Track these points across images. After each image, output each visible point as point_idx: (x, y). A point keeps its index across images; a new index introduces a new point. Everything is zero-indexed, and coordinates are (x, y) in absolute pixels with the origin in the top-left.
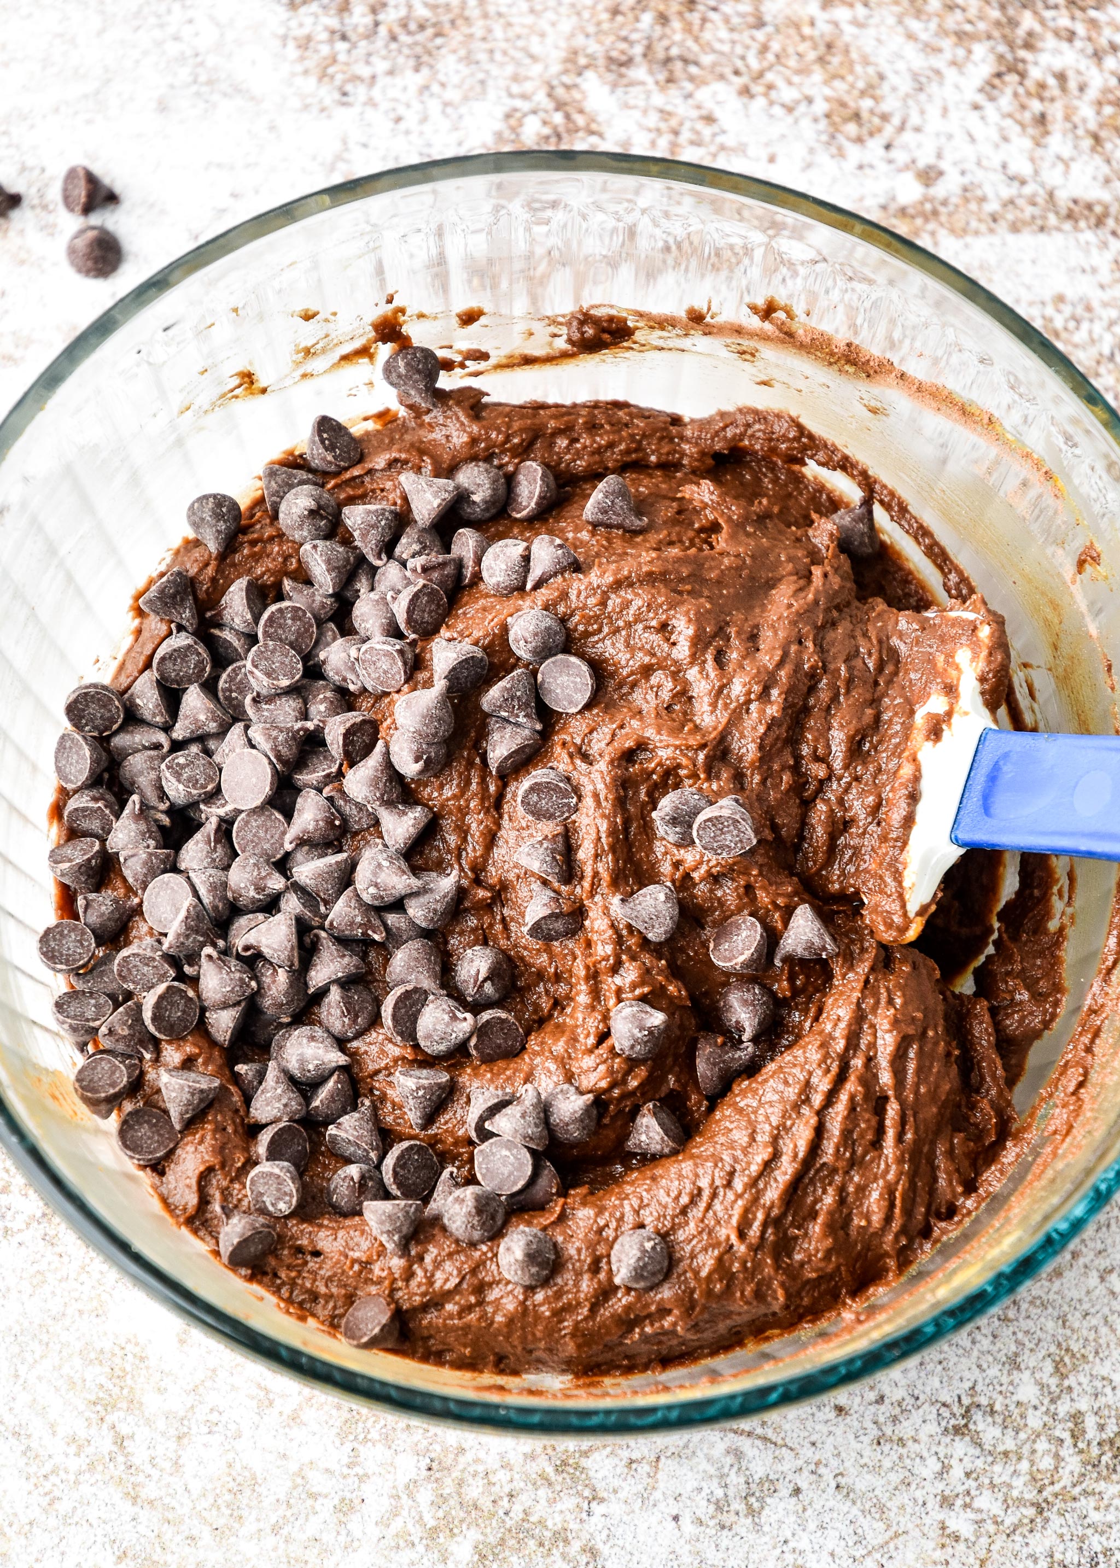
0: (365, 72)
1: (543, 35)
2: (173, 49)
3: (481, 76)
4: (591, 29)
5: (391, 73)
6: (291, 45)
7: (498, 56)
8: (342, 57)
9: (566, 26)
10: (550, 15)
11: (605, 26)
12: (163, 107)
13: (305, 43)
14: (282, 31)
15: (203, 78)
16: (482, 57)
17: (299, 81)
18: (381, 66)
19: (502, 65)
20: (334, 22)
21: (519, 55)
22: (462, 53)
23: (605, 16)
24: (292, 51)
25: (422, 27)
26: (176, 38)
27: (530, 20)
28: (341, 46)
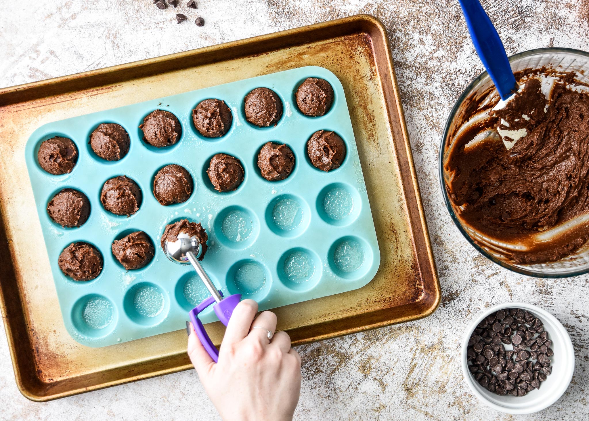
0: (280, 21)
1: (312, 18)
2: (248, 12)
3: (300, 24)
4: (320, 18)
5: (285, 21)
6: (268, 14)
7: (303, 20)
8: (277, 17)
9: (316, 17)
10: (313, 14)
11: (322, 18)
12: (245, 23)
13: (271, 14)
14: (267, 11)
15: (252, 18)
16: (301, 20)
17: (269, 21)
18: (283, 20)
19: (304, 22)
20: (276, 11)
21: (307, 21)
22: (297, 19)
23: (323, 16)
24: (268, 15)
25: (291, 13)
26: (248, 10)
27: (310, 15)
28: (277, 15)
